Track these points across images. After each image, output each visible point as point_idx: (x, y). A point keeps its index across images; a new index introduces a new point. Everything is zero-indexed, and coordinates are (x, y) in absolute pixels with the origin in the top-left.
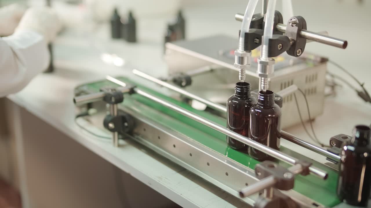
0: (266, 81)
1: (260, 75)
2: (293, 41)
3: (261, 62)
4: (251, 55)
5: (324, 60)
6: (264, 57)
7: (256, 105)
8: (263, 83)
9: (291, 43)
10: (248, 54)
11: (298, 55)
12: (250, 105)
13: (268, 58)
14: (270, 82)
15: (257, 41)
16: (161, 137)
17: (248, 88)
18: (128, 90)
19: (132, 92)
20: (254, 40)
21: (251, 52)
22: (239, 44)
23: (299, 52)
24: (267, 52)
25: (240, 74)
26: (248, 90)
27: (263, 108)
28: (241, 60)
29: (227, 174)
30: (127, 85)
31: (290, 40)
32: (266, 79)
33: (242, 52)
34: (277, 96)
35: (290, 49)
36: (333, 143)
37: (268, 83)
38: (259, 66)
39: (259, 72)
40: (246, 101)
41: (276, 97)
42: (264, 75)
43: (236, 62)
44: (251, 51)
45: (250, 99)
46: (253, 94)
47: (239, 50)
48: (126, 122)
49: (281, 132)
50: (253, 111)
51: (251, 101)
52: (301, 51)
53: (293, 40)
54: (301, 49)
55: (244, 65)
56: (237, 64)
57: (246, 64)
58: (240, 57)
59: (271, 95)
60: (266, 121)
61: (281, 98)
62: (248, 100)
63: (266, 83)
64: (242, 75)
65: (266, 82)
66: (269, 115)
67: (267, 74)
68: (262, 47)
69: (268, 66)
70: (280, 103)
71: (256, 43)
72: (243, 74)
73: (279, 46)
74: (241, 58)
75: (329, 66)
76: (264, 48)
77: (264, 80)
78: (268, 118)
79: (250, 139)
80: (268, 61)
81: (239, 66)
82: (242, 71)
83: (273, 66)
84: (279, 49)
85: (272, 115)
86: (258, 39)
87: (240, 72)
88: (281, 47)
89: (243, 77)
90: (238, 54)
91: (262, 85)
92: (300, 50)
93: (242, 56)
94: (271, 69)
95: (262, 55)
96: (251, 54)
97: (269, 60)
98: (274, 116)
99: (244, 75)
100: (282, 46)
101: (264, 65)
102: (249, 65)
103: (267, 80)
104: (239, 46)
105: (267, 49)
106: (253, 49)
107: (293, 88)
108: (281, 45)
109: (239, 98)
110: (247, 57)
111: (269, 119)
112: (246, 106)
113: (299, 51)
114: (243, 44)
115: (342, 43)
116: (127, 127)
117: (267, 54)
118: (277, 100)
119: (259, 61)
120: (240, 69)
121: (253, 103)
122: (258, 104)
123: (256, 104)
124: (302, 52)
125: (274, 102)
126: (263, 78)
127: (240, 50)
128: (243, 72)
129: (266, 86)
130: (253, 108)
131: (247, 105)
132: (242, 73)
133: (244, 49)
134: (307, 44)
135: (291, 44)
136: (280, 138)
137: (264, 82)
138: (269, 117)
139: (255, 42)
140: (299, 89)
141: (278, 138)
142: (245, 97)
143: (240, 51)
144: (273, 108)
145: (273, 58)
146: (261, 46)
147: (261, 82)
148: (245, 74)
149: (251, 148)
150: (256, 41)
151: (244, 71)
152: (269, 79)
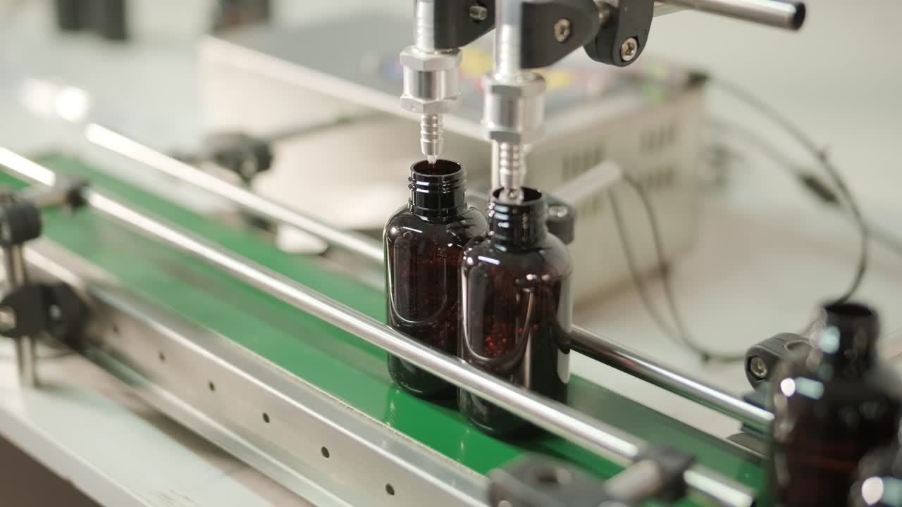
0: (515, 156)
1: (494, 135)
2: (607, 12)
3: (496, 89)
4: (458, 63)
5: (697, 80)
6: (506, 69)
7: (481, 239)
8: (504, 162)
9: (601, 16)
10: (450, 61)
11: (627, 58)
12: (463, 239)
13: (519, 73)
14: (529, 157)
15: (480, 12)
16: (166, 356)
17: (457, 180)
18: (59, 197)
19: (76, 200)
20: (467, 11)
21: (459, 54)
22: (416, 27)
23: (630, 49)
24: (517, 51)
25: (423, 132)
26: (457, 188)
27: (508, 251)
28: (426, 83)
29: (390, 490)
30: (58, 179)
31: (598, 4)
32: (515, 148)
33: (429, 53)
34: (556, 204)
35: (596, 39)
36: (759, 367)
37: (522, 162)
38: (490, 102)
39: (490, 123)
40: (448, 226)
41: (550, 205)
42: (506, 135)
43: (408, 91)
44: (459, 51)
45: (463, 219)
46: (472, 199)
47: (416, 48)
48: (54, 302)
49: (574, 333)
50: (470, 261)
51: (467, 227)
52: (636, 49)
53: (607, 6)
54: (636, 38)
55: (437, 100)
56: (410, 97)
57: (443, 95)
58: (420, 72)
59: (534, 206)
60: (518, 298)
61: (569, 208)
62: (455, 224)
63: (515, 164)
64: (430, 137)
65: (518, 160)
66: (530, 277)
67: (520, 129)
68: (498, 34)
69: (521, 104)
70: (563, 229)
71: (477, 21)
72: (435, 133)
73: (557, 28)
74: (423, 77)
75: (715, 101)
76: (506, 37)
77: (510, 152)
78: (527, 287)
79: (463, 362)
80: (519, 82)
81: (419, 103)
82: (429, 121)
83: (540, 102)
84: (561, 38)
85: (540, 276)
86: (482, 5)
87: (423, 124)
88: (566, 33)
89: (435, 141)
90: (411, 61)
91: (504, 171)
92: (632, 41)
93: (428, 69)
94: (532, 112)
95: (498, 61)
96: (461, 59)
97: (525, 79)
98: (545, 277)
99: (436, 137)
100: (571, 27)
101: (508, 99)
102: (454, 98)
103: (518, 152)
104: (416, 33)
105: (517, 40)
106: (465, 43)
107: (605, 174)
108: (565, 23)
109: (425, 219)
110: (447, 71)
111: (527, 290)
112: (450, 245)
113: (629, 44)
114: (431, 26)
115: (788, 9)
116: (59, 322)
117: (517, 59)
118: (557, 217)
119: (487, 84)
120: (423, 117)
121: (474, 232)
122: (488, 237)
123: (483, 234)
124: (640, 46)
125: (545, 228)
126: (504, 146)
127: (422, 47)
128: (435, 125)
129: (515, 173)
130: (470, 249)
131: (454, 240)
132: (429, 129)
133: (432, 43)
134: (655, 20)
135: (600, 21)
136: (567, 352)
137: (510, 160)
138: (529, 284)
139: (471, 15)
140: (627, 178)
141: (560, 354)
142: (444, 214)
143: (421, 51)
144: (541, 249)
145: (539, 71)
146: (495, 30)
147: (500, 158)
148: (440, 131)
149: (469, 394)
150: (476, 13)
151: (436, 121)
152: (526, 148)
